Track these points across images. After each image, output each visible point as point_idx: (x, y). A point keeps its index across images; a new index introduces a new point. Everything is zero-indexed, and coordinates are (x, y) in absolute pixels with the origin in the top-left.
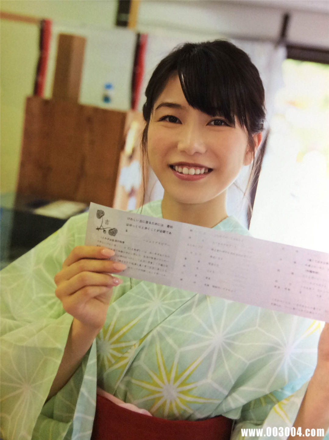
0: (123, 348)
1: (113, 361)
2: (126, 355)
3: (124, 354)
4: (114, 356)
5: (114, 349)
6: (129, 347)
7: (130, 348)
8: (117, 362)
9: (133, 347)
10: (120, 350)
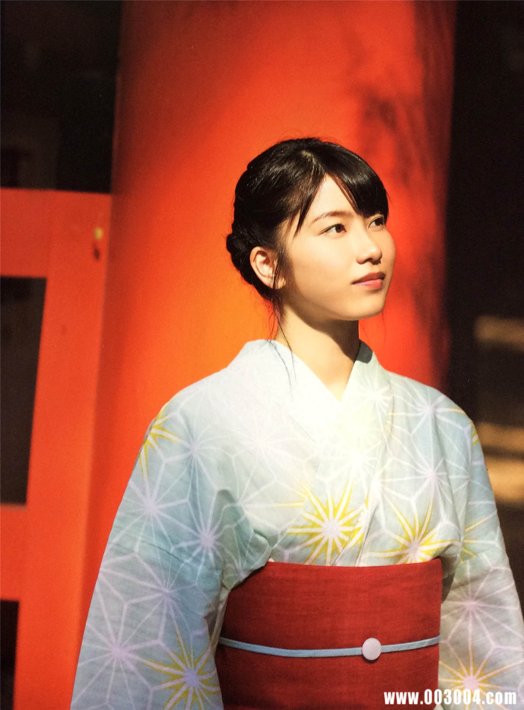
0: (352, 519)
1: (346, 539)
2: (357, 526)
3: (355, 525)
4: (346, 534)
5: (345, 525)
6: (358, 516)
7: (360, 516)
8: (350, 539)
9: (362, 514)
10: (349, 523)
